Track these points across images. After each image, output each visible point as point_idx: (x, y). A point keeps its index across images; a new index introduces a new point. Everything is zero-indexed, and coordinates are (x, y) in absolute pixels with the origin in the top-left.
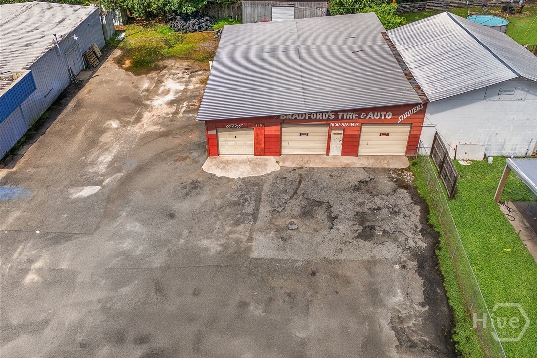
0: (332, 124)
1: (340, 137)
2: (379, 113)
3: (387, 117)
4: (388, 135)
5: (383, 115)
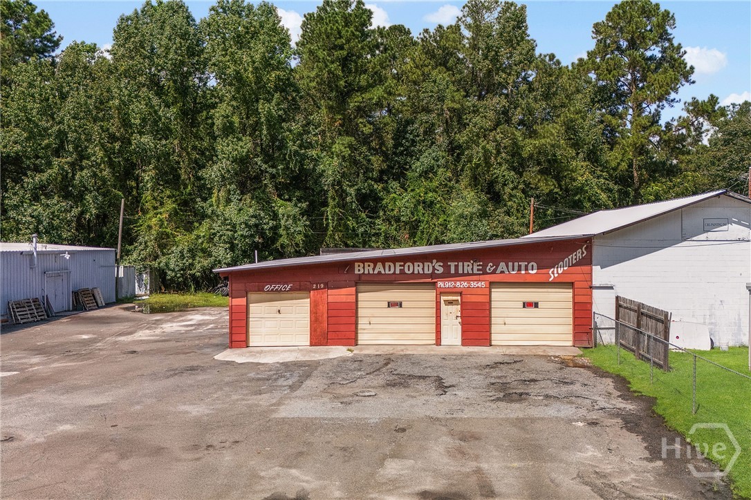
0: (440, 284)
1: (456, 309)
2: (516, 264)
3: (531, 272)
4: (536, 305)
5: (523, 267)
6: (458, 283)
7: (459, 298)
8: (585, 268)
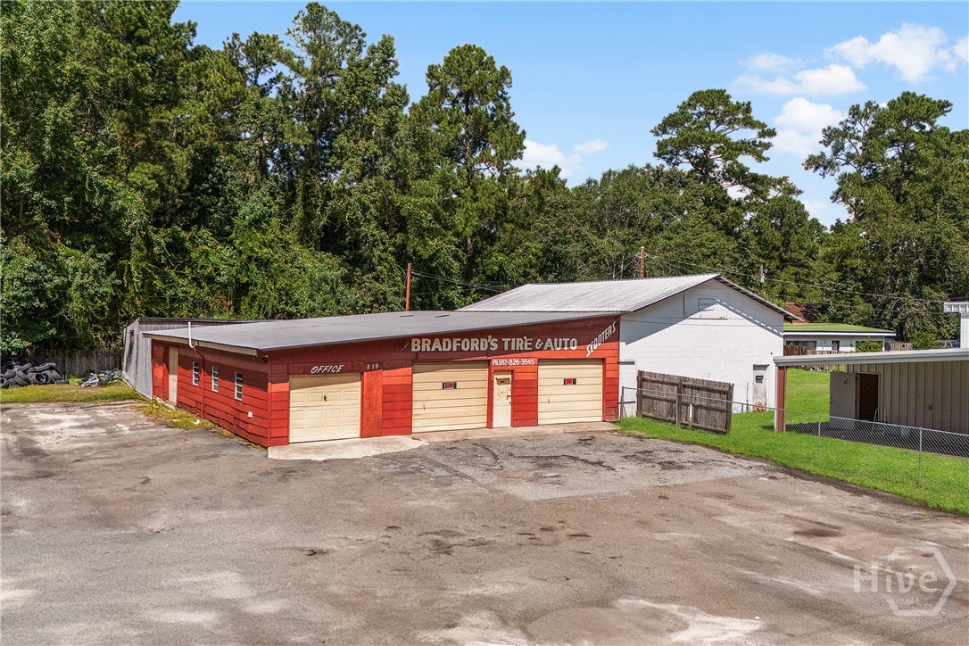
0: (494, 362)
1: (507, 388)
2: (560, 340)
3: (572, 348)
4: (574, 382)
5: (566, 344)
6: (511, 361)
7: (510, 376)
8: (615, 344)
